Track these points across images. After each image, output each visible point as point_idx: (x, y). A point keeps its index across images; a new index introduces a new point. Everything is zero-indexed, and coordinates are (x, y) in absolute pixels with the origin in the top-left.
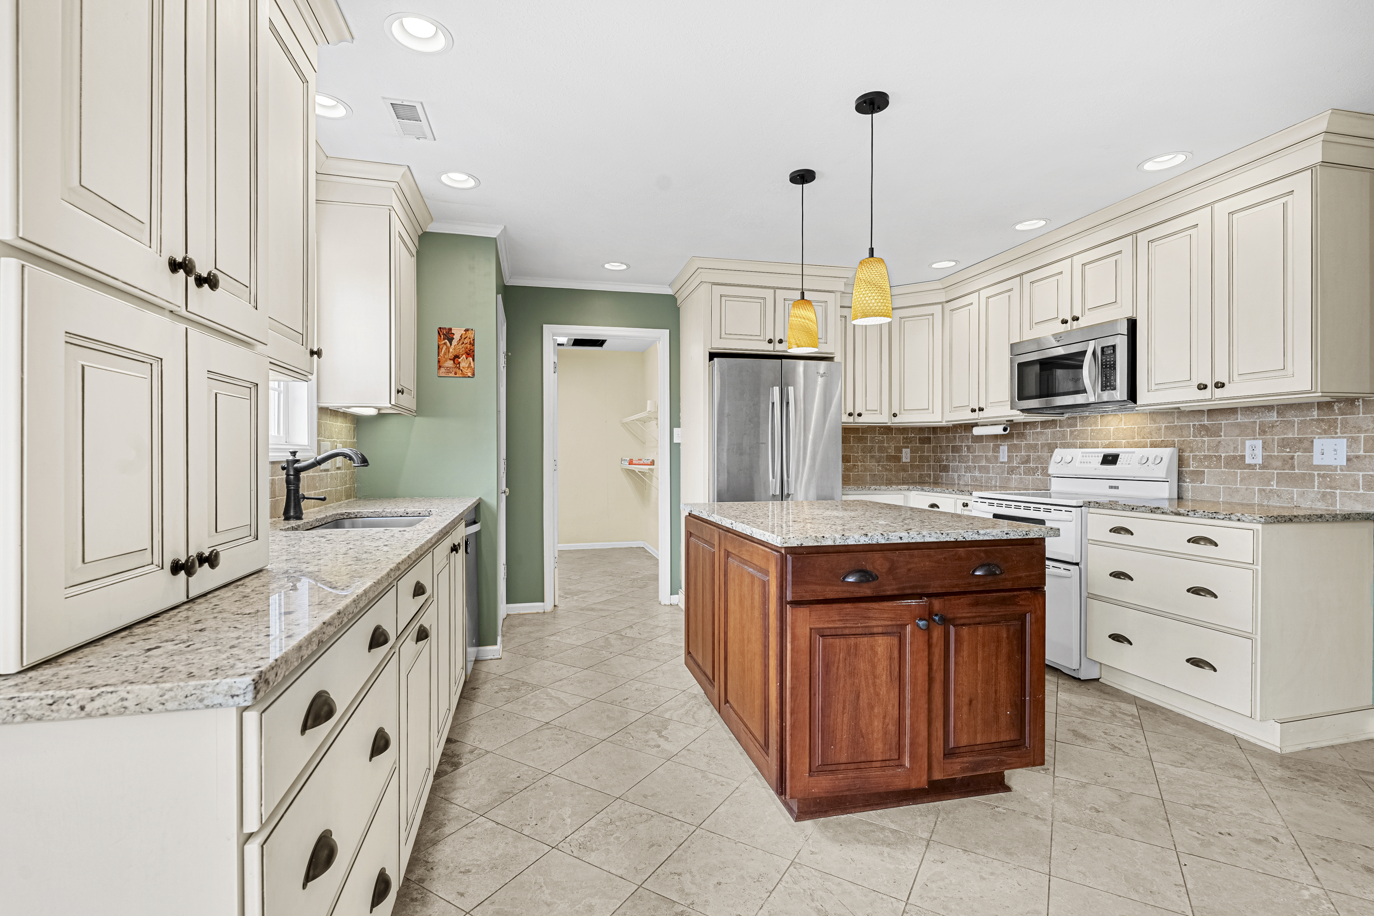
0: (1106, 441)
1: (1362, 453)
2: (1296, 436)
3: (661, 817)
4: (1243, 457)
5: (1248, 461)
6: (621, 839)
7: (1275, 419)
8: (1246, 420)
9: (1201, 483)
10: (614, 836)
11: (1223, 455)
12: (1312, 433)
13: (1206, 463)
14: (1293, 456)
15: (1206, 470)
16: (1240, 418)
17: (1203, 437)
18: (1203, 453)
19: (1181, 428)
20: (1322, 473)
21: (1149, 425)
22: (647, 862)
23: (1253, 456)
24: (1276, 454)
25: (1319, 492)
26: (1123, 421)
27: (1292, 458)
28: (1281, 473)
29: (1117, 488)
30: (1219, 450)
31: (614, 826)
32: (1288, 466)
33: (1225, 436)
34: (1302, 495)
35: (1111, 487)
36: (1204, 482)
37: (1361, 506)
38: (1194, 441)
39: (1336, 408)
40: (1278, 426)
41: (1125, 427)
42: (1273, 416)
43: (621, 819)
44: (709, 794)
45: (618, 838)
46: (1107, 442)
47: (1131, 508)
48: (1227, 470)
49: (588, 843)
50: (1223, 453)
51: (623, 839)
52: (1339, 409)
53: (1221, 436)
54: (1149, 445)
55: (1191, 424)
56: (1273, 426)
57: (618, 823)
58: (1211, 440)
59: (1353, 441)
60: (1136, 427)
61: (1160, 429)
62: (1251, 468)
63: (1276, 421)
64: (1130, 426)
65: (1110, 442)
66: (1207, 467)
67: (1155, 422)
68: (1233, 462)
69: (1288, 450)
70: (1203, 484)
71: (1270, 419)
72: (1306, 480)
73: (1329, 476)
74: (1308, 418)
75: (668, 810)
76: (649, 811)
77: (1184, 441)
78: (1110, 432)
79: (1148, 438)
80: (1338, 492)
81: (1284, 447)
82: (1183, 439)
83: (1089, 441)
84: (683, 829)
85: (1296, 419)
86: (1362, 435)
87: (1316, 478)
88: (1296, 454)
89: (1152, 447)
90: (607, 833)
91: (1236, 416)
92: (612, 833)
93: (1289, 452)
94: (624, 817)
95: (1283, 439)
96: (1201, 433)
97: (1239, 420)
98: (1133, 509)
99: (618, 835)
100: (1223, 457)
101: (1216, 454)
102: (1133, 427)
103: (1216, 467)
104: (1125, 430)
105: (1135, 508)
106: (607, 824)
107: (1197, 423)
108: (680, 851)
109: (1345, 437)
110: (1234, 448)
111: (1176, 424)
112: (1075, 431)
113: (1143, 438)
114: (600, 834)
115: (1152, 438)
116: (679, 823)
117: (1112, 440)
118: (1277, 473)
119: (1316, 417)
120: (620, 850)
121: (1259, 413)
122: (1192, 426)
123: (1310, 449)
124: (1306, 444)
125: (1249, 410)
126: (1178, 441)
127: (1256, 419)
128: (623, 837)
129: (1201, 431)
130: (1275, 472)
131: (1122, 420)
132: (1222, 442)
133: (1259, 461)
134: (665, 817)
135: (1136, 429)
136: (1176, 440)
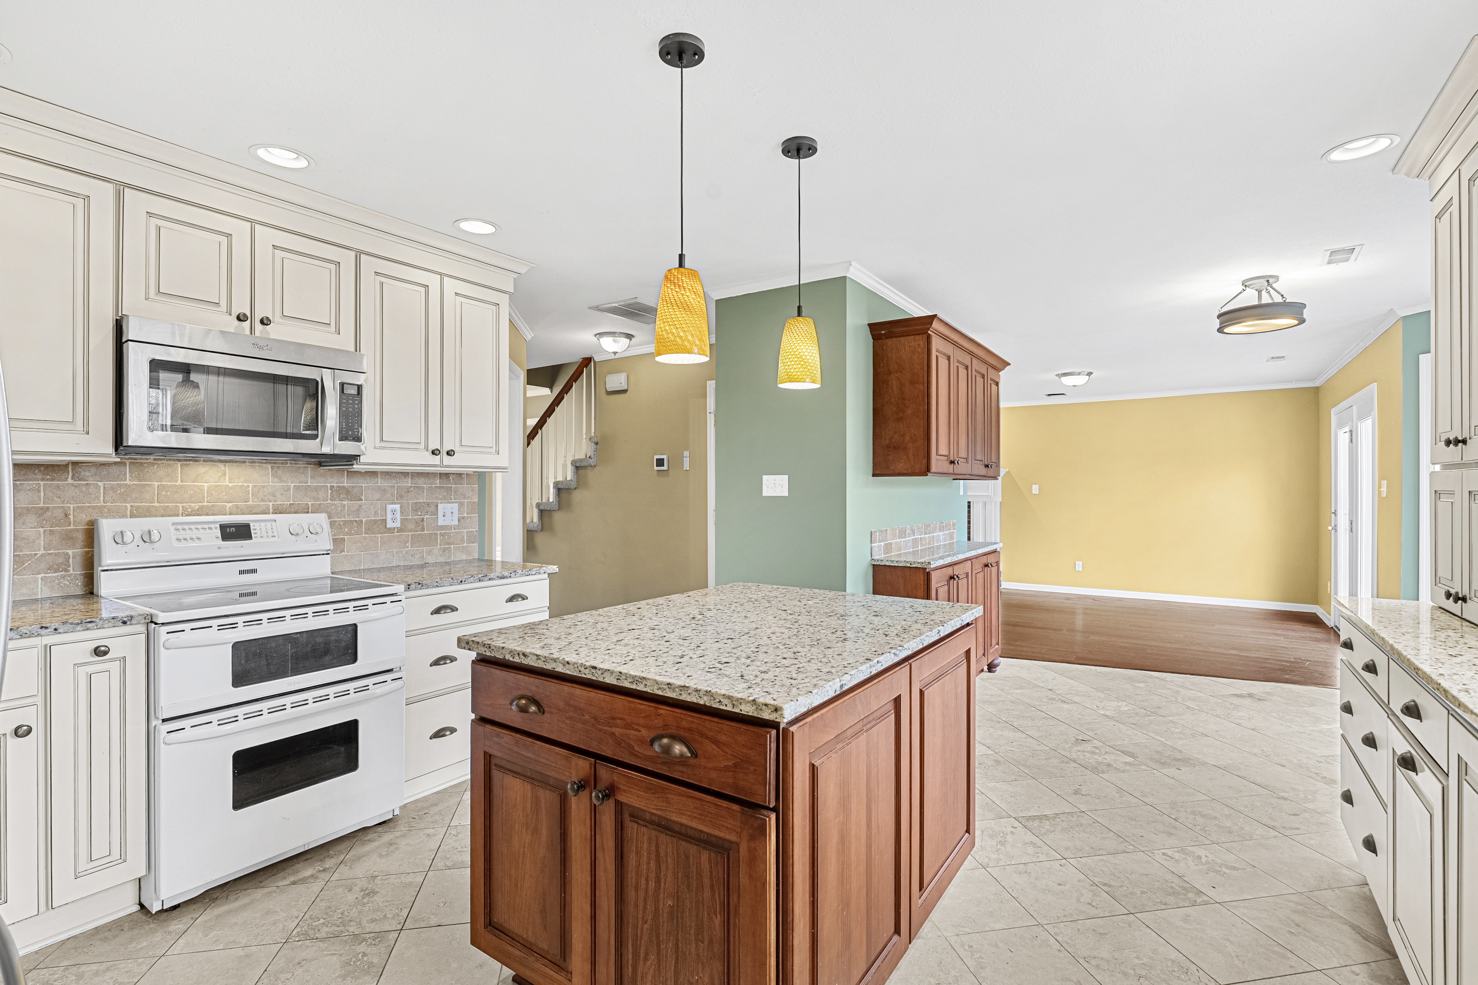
0: (193, 505)
1: (465, 515)
2: (425, 501)
3: (1074, 953)
4: (384, 521)
5: (390, 525)
6: (1135, 955)
7: (409, 485)
8: (386, 485)
9: (341, 552)
10: (1140, 962)
11: (364, 520)
12: (436, 499)
13: (346, 530)
14: (424, 518)
15: (346, 537)
16: (380, 482)
17: (342, 501)
18: (343, 519)
19: (317, 489)
20: (442, 532)
21: (271, 484)
22: (1116, 925)
23: (393, 520)
24: (410, 517)
25: (441, 548)
26: (227, 477)
27: (423, 520)
28: (415, 534)
29: (254, 571)
30: (360, 515)
31: (1138, 972)
32: (420, 527)
33: (366, 500)
34: (430, 552)
35: (241, 572)
36: (344, 551)
37: (465, 556)
38: (332, 504)
39: (451, 478)
40: (412, 491)
41: (230, 485)
42: (408, 482)
43: (1125, 974)
44: (996, 946)
45: (1138, 958)
46: (196, 506)
47: (459, 581)
48: (368, 535)
49: (1176, 970)
50: (364, 518)
51: (1133, 955)
52: (453, 479)
53: (361, 500)
54: (271, 511)
55: (329, 485)
56: (408, 491)
57: (1131, 972)
58: (351, 503)
59: (461, 505)
60: (251, 485)
61: (288, 489)
62: (391, 532)
63: (411, 487)
64: (240, 484)
65: (203, 506)
66: (347, 534)
67: (281, 481)
68: (374, 527)
69: (420, 513)
70: (343, 553)
71: (406, 485)
72: (430, 540)
73: (447, 534)
74: (433, 486)
75: (1061, 955)
76: (1086, 965)
77: (320, 505)
78: (202, 491)
79: (270, 501)
80: (452, 546)
81: (416, 510)
82: (319, 503)
83: (156, 504)
84: (1058, 931)
85: (425, 486)
86: (466, 501)
87: (439, 536)
88: (425, 517)
89: (276, 513)
90: (1148, 968)
91: (376, 480)
92: (1143, 966)
93: (420, 515)
94: (1120, 975)
95: (416, 503)
96: (340, 496)
97: (379, 484)
98: (461, 582)
99: (1136, 961)
100: (364, 522)
101: (357, 519)
102: (245, 485)
103: (357, 533)
104: (231, 488)
105: (463, 580)
106: (1146, 978)
107: (336, 485)
108: (1076, 917)
109: (456, 503)
110: (375, 512)
111: (309, 484)
112: (120, 486)
113: (262, 500)
114: (1159, 972)
115: (276, 501)
116: (1058, 938)
117: (206, 504)
118: (412, 535)
119: (438, 485)
120: (1140, 946)
121: (397, 478)
122: (329, 487)
123: (436, 513)
124: (432, 508)
125: (388, 474)
126: (312, 505)
127: (394, 483)
128: (1131, 956)
129: (340, 494)
130: (410, 534)
131: (225, 474)
132: (364, 507)
133: (398, 524)
134: (1069, 950)
135: (250, 488)
136: (310, 503)
